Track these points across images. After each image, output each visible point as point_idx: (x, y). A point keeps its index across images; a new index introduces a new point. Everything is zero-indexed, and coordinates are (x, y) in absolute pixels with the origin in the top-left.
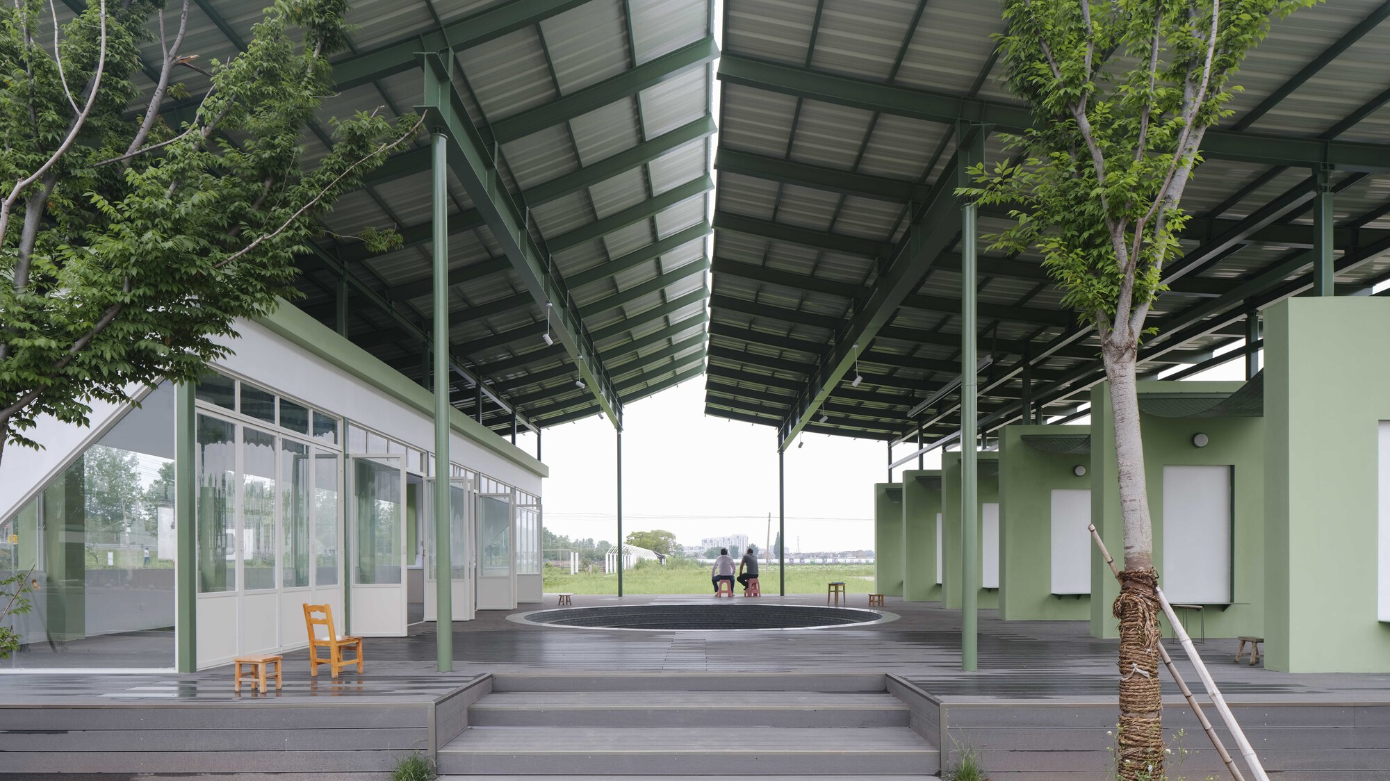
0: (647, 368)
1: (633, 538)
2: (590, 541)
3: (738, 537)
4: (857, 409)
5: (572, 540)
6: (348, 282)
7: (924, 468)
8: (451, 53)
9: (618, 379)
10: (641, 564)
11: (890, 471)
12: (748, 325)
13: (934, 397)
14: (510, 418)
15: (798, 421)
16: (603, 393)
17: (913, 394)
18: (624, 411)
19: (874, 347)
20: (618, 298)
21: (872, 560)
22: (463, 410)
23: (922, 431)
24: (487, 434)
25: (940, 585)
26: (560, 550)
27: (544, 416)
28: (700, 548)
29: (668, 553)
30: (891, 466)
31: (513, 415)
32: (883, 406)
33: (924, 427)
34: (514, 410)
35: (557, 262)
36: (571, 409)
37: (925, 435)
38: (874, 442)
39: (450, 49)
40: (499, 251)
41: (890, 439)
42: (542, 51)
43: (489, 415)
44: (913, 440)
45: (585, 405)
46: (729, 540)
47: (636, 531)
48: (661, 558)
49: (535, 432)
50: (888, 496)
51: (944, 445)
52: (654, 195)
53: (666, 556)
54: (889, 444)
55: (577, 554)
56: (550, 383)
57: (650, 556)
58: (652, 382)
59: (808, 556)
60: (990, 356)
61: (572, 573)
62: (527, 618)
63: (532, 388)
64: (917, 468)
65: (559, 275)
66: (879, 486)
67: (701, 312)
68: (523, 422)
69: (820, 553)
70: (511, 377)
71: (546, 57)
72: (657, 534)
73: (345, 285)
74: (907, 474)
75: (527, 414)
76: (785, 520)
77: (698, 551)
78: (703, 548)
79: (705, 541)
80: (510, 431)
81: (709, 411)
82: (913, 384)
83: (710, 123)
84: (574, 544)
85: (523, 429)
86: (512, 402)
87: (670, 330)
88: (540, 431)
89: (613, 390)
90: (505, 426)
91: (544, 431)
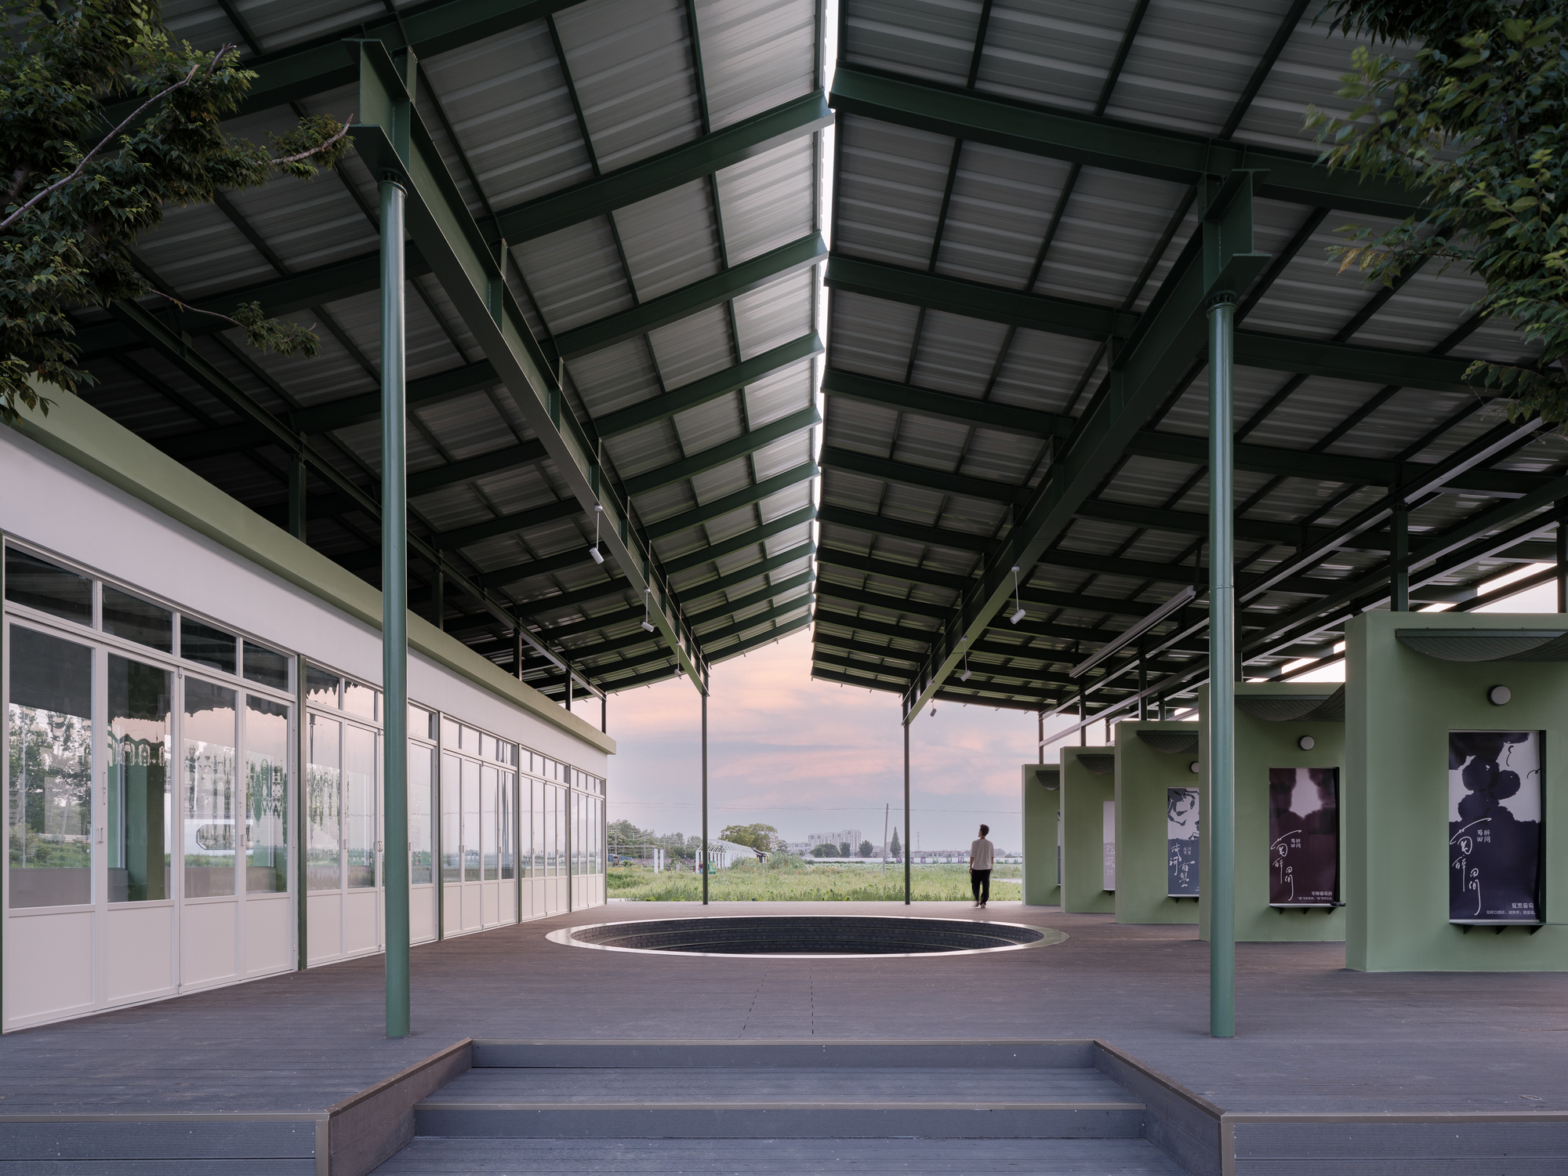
0: (741, 615)
1: (728, 833)
2: (679, 836)
3: (849, 833)
4: (1003, 670)
5: (658, 835)
6: (306, 463)
7: (1088, 745)
8: (412, 58)
9: (703, 629)
10: (737, 864)
11: (1041, 749)
12: (868, 551)
13: (1102, 652)
14: (564, 679)
15: (929, 684)
16: (682, 644)
17: (1077, 649)
18: (710, 672)
19: (1031, 581)
20: (698, 513)
21: (1020, 860)
22: (503, 666)
23: (1085, 699)
24: (538, 699)
25: (1111, 893)
26: (644, 846)
27: (611, 677)
28: (806, 845)
29: (769, 850)
30: (1042, 743)
31: (568, 673)
32: (1035, 664)
33: (1087, 693)
34: (569, 667)
35: (612, 453)
36: (644, 668)
37: (1089, 704)
38: (1020, 712)
39: (410, 50)
40: (529, 434)
41: (1042, 708)
42: (564, 90)
43: (538, 673)
44: (1072, 710)
45: (660, 664)
46: (839, 835)
47: (732, 825)
48: (761, 857)
49: (599, 697)
50: (1041, 778)
51: (1108, 718)
52: (742, 361)
53: (767, 854)
54: (1041, 716)
55: (662, 851)
56: (615, 632)
57: (750, 854)
58: (746, 634)
59: (930, 855)
60: (1191, 587)
61: (656, 870)
62: (578, 936)
63: (592, 638)
64: (1078, 744)
65: (617, 475)
66: (1028, 768)
67: (807, 541)
68: (583, 684)
69: (943, 852)
70: (565, 621)
71: (573, 102)
72: (756, 828)
73: (302, 465)
74: (1067, 751)
75: (588, 673)
76: (911, 812)
77: (803, 849)
78: (810, 845)
79: (812, 837)
80: (563, 697)
81: (817, 672)
82: (1078, 633)
83: (819, 243)
84: (661, 840)
85: (581, 693)
86: (568, 656)
87: (767, 564)
88: (605, 696)
89: (696, 643)
90: (559, 688)
91: (611, 697)
